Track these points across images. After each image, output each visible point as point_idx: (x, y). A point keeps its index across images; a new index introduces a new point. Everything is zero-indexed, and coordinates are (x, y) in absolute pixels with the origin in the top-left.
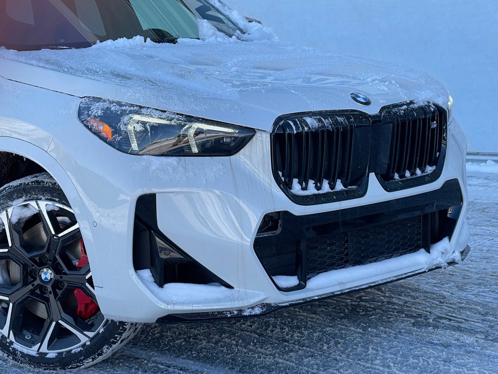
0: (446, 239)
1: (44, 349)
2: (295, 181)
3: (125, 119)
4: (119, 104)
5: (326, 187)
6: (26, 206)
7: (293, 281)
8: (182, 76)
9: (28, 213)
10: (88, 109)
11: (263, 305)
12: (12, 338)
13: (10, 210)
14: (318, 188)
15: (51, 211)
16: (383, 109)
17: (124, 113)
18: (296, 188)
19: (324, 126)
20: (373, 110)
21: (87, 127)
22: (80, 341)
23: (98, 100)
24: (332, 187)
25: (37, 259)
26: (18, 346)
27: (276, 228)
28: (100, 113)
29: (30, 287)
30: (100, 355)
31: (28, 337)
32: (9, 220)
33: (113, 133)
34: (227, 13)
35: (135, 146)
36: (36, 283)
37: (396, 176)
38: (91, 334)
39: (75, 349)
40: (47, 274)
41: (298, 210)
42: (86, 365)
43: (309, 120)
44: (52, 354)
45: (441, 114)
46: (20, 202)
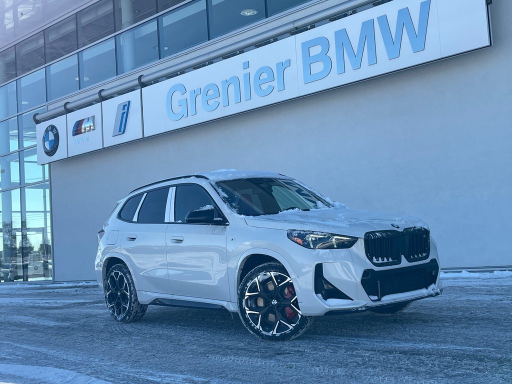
0: (433, 284)
1: (275, 333)
2: (374, 257)
3: (308, 236)
4: (304, 231)
5: (386, 260)
6: (265, 275)
7: (376, 298)
8: (323, 221)
9: (266, 277)
10: (291, 234)
11: (366, 307)
12: (261, 329)
13: (259, 277)
14: (383, 260)
15: (276, 276)
16: (404, 229)
17: (307, 234)
18: (375, 260)
19: (383, 236)
20: (400, 230)
21: (292, 240)
22: (289, 328)
23: (295, 230)
24: (388, 260)
25: (270, 296)
26: (264, 332)
27: (368, 276)
28: (296, 235)
29: (268, 308)
30: (298, 333)
31: (267, 329)
32: (259, 281)
33: (303, 242)
34: (324, 199)
35: (312, 246)
36: (270, 306)
37: (412, 257)
38: (294, 325)
39: (287, 331)
40: (275, 302)
41: (376, 269)
42: (292, 338)
43: (377, 234)
44: (278, 335)
45: (427, 232)
46: (263, 273)
